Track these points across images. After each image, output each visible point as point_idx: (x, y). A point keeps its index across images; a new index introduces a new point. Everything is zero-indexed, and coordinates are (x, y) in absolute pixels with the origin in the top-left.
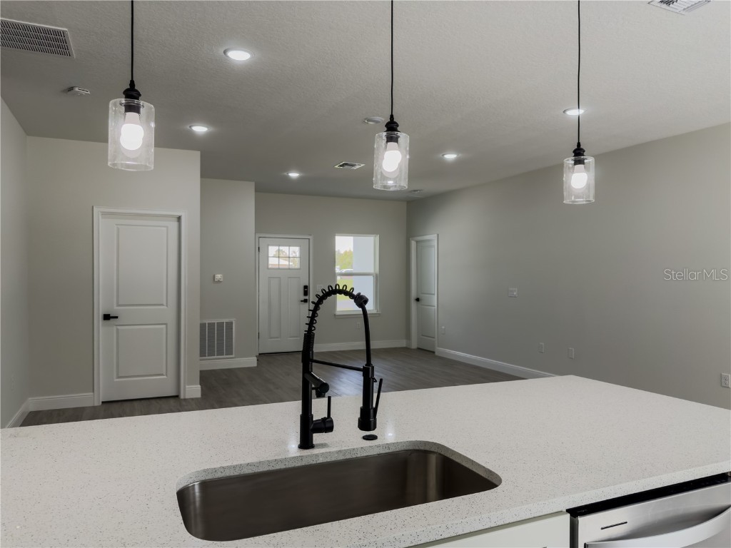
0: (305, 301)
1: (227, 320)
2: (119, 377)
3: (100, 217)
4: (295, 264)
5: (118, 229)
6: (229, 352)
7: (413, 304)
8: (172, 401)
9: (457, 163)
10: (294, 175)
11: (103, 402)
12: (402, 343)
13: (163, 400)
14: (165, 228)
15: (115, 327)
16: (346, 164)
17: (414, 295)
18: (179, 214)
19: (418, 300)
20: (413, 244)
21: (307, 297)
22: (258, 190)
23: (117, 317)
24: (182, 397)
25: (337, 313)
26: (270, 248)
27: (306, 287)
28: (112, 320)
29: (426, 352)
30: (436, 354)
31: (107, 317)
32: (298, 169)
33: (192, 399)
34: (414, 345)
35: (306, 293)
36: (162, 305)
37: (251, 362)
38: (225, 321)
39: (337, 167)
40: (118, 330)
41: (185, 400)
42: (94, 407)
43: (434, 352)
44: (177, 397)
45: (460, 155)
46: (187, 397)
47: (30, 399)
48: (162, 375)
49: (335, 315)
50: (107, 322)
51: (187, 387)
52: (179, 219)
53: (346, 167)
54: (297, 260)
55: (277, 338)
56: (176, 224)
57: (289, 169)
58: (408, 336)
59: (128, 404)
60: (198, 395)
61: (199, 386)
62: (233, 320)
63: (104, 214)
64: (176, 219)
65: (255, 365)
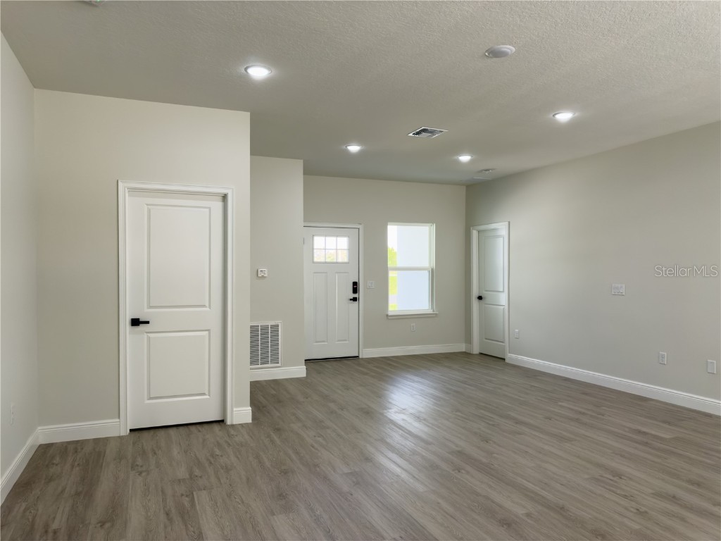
0: (355, 299)
1: (273, 323)
2: (151, 398)
3: (127, 195)
4: (343, 257)
5: (149, 211)
6: (275, 360)
7: (475, 303)
8: (216, 428)
9: (572, 125)
10: (354, 148)
11: (131, 430)
12: (461, 347)
13: (206, 426)
14: (208, 210)
15: (145, 334)
16: (424, 131)
17: (475, 293)
18: (225, 191)
19: (480, 298)
20: (475, 234)
21: (356, 296)
22: (308, 171)
23: (148, 322)
24: (229, 422)
25: (390, 314)
26: (316, 239)
27: (355, 284)
28: (141, 325)
29: (492, 359)
30: (507, 361)
31: (135, 322)
32: (359, 141)
33: (242, 425)
34: (476, 350)
35: (355, 290)
36: (204, 306)
37: (300, 371)
38: (270, 323)
39: (411, 135)
40: (149, 339)
41: (233, 426)
42: (120, 437)
43: (504, 359)
44: (222, 422)
45: (577, 114)
46: (235, 422)
47: (39, 428)
48: (204, 394)
49: (387, 315)
50: (136, 329)
51: (235, 409)
52: (225, 197)
53: (424, 134)
54: (346, 253)
55: (324, 341)
56: (220, 204)
57: (349, 142)
58: (468, 338)
59: (162, 432)
60: (249, 419)
61: (250, 408)
62: (279, 322)
63: (133, 191)
64: (220, 198)
65: (305, 375)
